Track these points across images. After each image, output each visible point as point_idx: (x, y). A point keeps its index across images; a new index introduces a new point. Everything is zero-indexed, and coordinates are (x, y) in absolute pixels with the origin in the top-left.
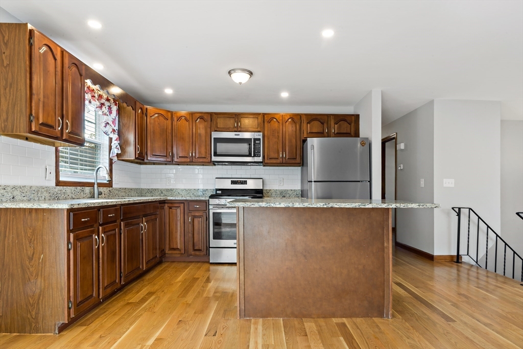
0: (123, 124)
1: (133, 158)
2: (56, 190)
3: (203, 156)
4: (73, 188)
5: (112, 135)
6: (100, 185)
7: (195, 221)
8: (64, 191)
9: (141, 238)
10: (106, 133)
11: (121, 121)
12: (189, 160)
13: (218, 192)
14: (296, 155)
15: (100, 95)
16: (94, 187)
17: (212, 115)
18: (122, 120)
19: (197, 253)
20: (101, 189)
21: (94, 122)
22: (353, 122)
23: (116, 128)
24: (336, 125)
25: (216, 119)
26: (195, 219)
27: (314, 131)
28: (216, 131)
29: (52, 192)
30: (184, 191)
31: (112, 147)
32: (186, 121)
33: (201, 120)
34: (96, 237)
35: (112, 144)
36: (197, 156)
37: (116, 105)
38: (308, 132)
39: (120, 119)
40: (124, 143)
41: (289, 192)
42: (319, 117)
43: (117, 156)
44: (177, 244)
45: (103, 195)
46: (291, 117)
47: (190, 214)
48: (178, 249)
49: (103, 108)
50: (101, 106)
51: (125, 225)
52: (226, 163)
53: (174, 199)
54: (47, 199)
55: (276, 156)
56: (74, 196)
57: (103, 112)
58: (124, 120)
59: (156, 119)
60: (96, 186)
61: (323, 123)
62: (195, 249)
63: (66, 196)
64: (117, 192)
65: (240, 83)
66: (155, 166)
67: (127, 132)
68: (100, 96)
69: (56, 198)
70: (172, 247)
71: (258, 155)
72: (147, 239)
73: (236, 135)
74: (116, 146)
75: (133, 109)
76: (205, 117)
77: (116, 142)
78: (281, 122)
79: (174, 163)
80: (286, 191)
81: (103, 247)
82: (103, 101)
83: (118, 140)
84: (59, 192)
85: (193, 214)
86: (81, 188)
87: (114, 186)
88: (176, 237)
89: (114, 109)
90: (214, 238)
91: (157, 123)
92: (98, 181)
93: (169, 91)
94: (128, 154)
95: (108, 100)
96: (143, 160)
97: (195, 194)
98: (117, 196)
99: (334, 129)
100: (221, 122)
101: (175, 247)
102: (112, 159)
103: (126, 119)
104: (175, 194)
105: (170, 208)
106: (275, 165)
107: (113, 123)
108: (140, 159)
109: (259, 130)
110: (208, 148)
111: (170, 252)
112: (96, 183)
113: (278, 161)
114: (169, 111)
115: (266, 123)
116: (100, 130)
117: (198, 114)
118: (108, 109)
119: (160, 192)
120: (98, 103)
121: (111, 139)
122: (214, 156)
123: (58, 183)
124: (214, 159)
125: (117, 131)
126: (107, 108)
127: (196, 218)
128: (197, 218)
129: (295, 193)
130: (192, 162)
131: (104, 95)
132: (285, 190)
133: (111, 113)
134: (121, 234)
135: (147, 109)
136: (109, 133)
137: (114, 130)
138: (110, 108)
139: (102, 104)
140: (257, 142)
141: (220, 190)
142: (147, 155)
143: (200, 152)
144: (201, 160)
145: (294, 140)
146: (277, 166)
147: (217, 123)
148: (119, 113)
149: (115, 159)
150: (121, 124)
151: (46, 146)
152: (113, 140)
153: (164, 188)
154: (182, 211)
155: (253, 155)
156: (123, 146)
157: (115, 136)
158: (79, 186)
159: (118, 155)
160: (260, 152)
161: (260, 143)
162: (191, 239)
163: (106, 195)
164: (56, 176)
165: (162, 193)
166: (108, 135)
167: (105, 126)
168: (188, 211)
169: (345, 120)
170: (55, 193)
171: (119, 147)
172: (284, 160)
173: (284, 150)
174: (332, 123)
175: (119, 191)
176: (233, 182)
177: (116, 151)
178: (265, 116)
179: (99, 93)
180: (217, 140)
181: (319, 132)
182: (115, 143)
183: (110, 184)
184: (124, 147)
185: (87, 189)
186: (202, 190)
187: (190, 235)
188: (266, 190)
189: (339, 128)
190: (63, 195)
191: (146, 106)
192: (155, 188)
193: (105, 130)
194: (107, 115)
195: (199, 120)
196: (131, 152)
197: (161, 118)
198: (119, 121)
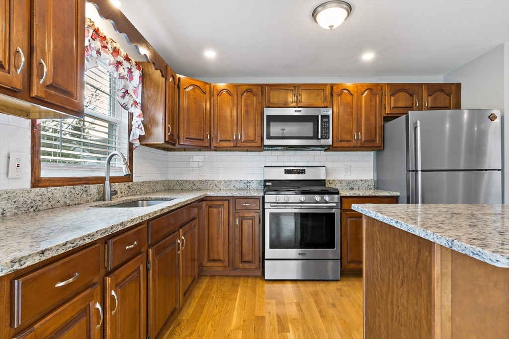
0: (148, 97)
1: (161, 141)
2: (32, 195)
3: (251, 139)
4: (67, 189)
5: (132, 110)
6: (113, 180)
7: (243, 224)
8: (49, 195)
9: (177, 262)
10: (124, 107)
11: (145, 92)
12: (232, 144)
13: (268, 184)
14: (376, 137)
15: (115, 48)
16: (104, 183)
17: (262, 86)
18: (146, 90)
19: (247, 266)
20: (116, 186)
21: (108, 92)
22: (453, 93)
23: (139, 100)
24: (430, 98)
25: (269, 93)
26: (244, 221)
27: (400, 106)
28: (268, 107)
29: (21, 200)
30: (223, 182)
31: (133, 127)
32: (228, 96)
33: (249, 93)
34: (98, 306)
35: (133, 123)
36: (243, 139)
37: (139, 68)
38: (392, 106)
39: (145, 89)
40: (150, 122)
41: (357, 183)
42: (406, 88)
43: (139, 139)
44: (218, 254)
45: (119, 194)
46: (369, 87)
47: (236, 214)
48: (221, 260)
49: (121, 69)
50: (118, 66)
51: (156, 253)
52: (280, 148)
53: (215, 195)
54: (8, 214)
55: (348, 137)
56: (68, 202)
57: (120, 74)
58: (150, 91)
59: (192, 92)
60: (107, 182)
61: (412, 95)
62: (244, 260)
63: (53, 203)
64: (138, 188)
65: (331, 27)
66: (185, 152)
67: (153, 107)
68: (116, 51)
69: (32, 210)
70: (212, 257)
71: (326, 136)
72: (184, 259)
73: (296, 111)
74: (139, 126)
75: (163, 76)
76: (255, 90)
77: (138, 119)
78: (355, 94)
79: (212, 148)
80: (355, 182)
81: (114, 318)
82: (120, 59)
83: (142, 116)
84: (38, 198)
85: (241, 214)
86: (83, 187)
87: (135, 179)
88: (218, 245)
89: (137, 74)
90: (272, 247)
91: (192, 97)
92: (112, 174)
93: (210, 54)
94: (155, 136)
95: (127, 59)
96: (174, 145)
97: (237, 186)
98: (138, 193)
99: (428, 101)
100: (275, 96)
101: (216, 258)
102: (133, 144)
103: (152, 89)
104: (211, 186)
105: (210, 207)
106: (347, 149)
107: (134, 92)
108: (171, 144)
109: (326, 105)
110: (258, 129)
111: (209, 264)
112: (108, 179)
113: (351, 144)
114: (207, 83)
115: (335, 96)
116: (116, 103)
117: (245, 87)
118: (128, 72)
119: (192, 184)
120: (112, 59)
121: (131, 116)
122: (267, 138)
123: (37, 182)
124: (267, 142)
125: (140, 105)
126: (127, 70)
127: (244, 219)
128: (247, 219)
129: (366, 185)
130: (237, 147)
131: (121, 50)
132: (353, 181)
133: (131, 78)
134: (148, 270)
135: (179, 78)
136: (129, 106)
137: (136, 103)
138: (130, 71)
139: (119, 63)
140: (324, 120)
141: (269, 181)
142: (179, 138)
143: (247, 135)
144: (249, 144)
145: (373, 118)
146: (344, 151)
147: (269, 98)
148: (143, 82)
149: (137, 143)
150: (145, 96)
151: (11, 116)
152: (134, 117)
153: (197, 179)
154: (226, 211)
155: (320, 137)
156: (148, 125)
157: (137, 111)
158: (80, 184)
159: (141, 138)
160: (329, 133)
161: (329, 122)
162: (238, 248)
163: (123, 194)
164: (32, 170)
165: (194, 185)
166: (127, 109)
167: (123, 97)
168: (234, 211)
169: (442, 91)
170: (29, 201)
171: (142, 126)
172: (359, 142)
173: (359, 130)
174: (425, 94)
175: (141, 186)
176: (287, 172)
177: (138, 132)
178: (334, 87)
179: (115, 45)
180: (271, 119)
181: (407, 106)
182: (137, 121)
183: (128, 178)
184: (149, 127)
185: (94, 188)
186: (245, 182)
187: (237, 242)
188: (329, 180)
189: (435, 100)
190: (47, 203)
191: (178, 76)
192: (185, 179)
193: (123, 101)
194: (126, 79)
195: (245, 94)
196: (159, 135)
197: (197, 91)
198: (143, 93)
